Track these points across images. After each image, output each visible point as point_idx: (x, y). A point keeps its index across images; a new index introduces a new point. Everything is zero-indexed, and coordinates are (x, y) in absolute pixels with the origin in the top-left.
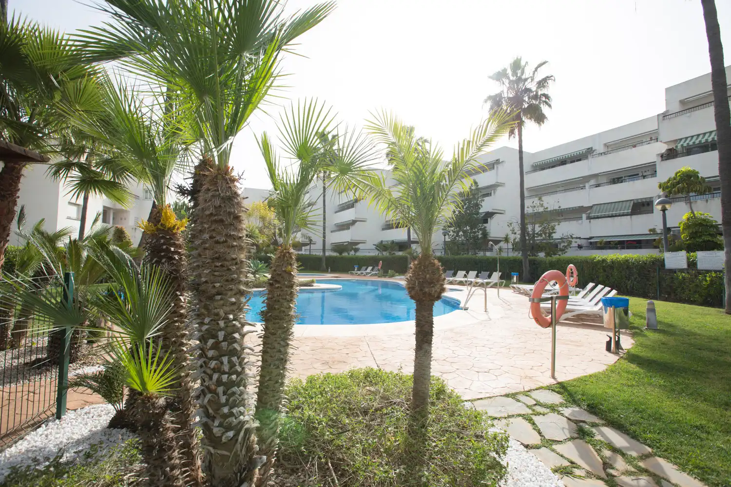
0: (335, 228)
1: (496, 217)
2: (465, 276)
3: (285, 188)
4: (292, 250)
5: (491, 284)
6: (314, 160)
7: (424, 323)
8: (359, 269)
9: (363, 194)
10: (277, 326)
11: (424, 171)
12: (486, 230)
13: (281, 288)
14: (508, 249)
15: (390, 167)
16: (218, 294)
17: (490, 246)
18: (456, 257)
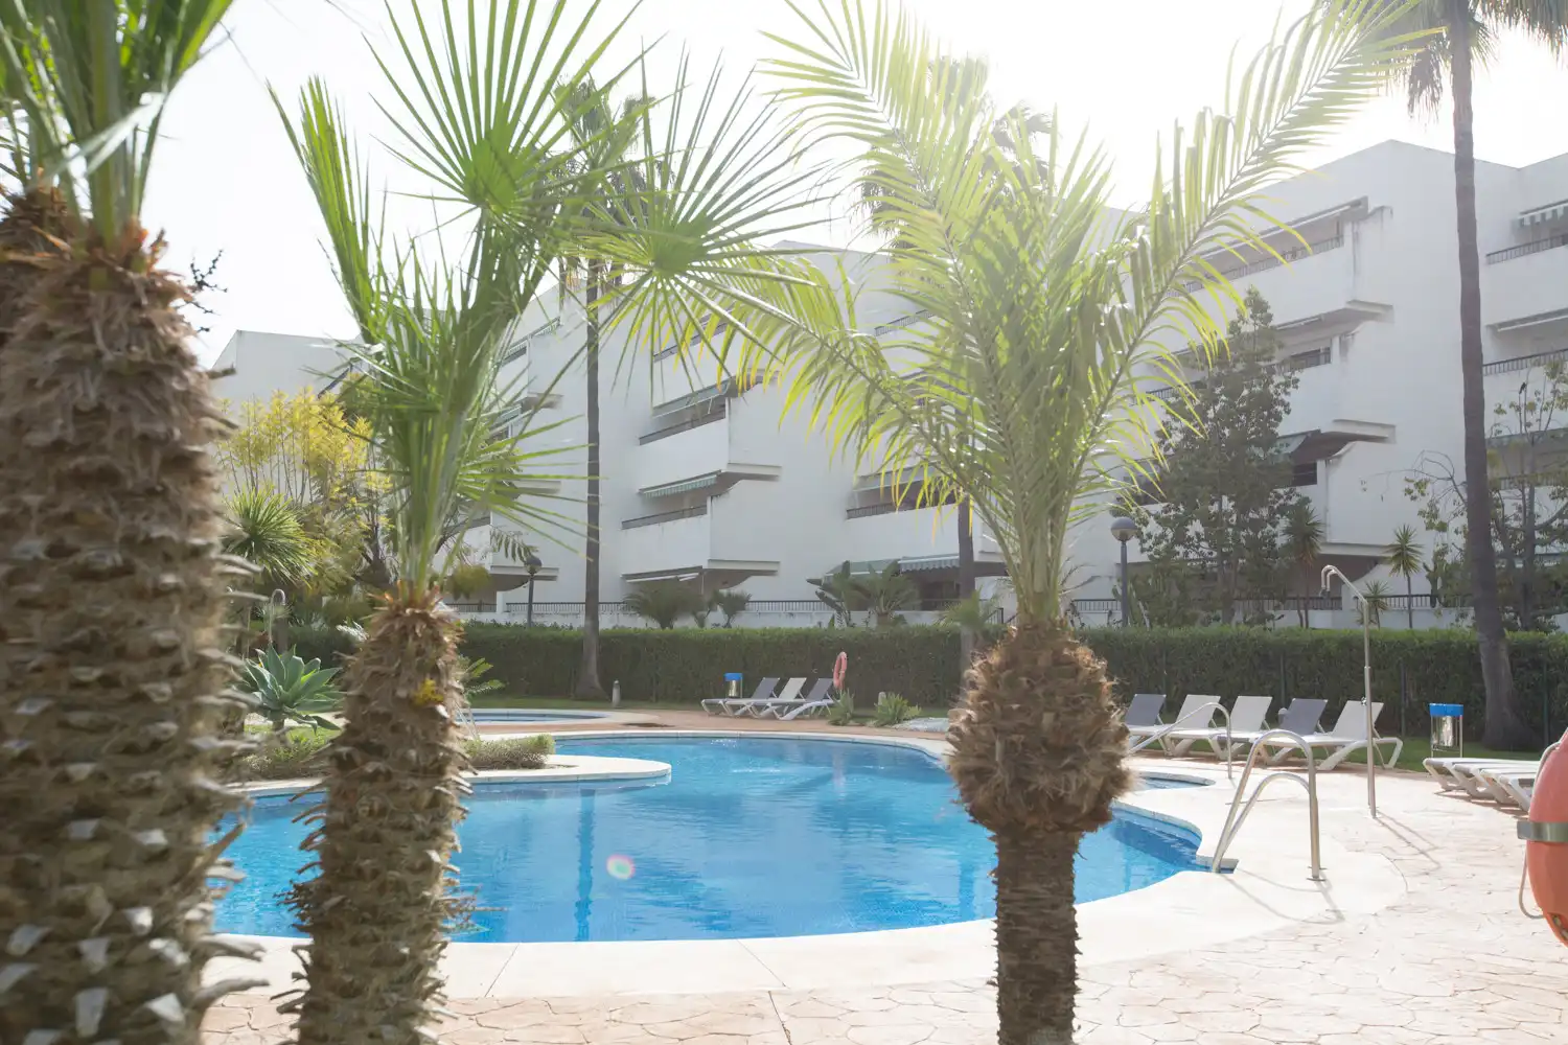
0: (638, 511)
1: (1354, 452)
2: (1219, 719)
3: (412, 335)
4: (441, 608)
5: (1340, 754)
6: (540, 204)
7: (1036, 933)
8: (747, 690)
9: (760, 360)
10: (367, 953)
11: (1023, 256)
12: (1307, 515)
13: (388, 775)
14: (1410, 596)
15: (878, 242)
16: (85, 811)
17: (1326, 585)
18: (1175, 633)
